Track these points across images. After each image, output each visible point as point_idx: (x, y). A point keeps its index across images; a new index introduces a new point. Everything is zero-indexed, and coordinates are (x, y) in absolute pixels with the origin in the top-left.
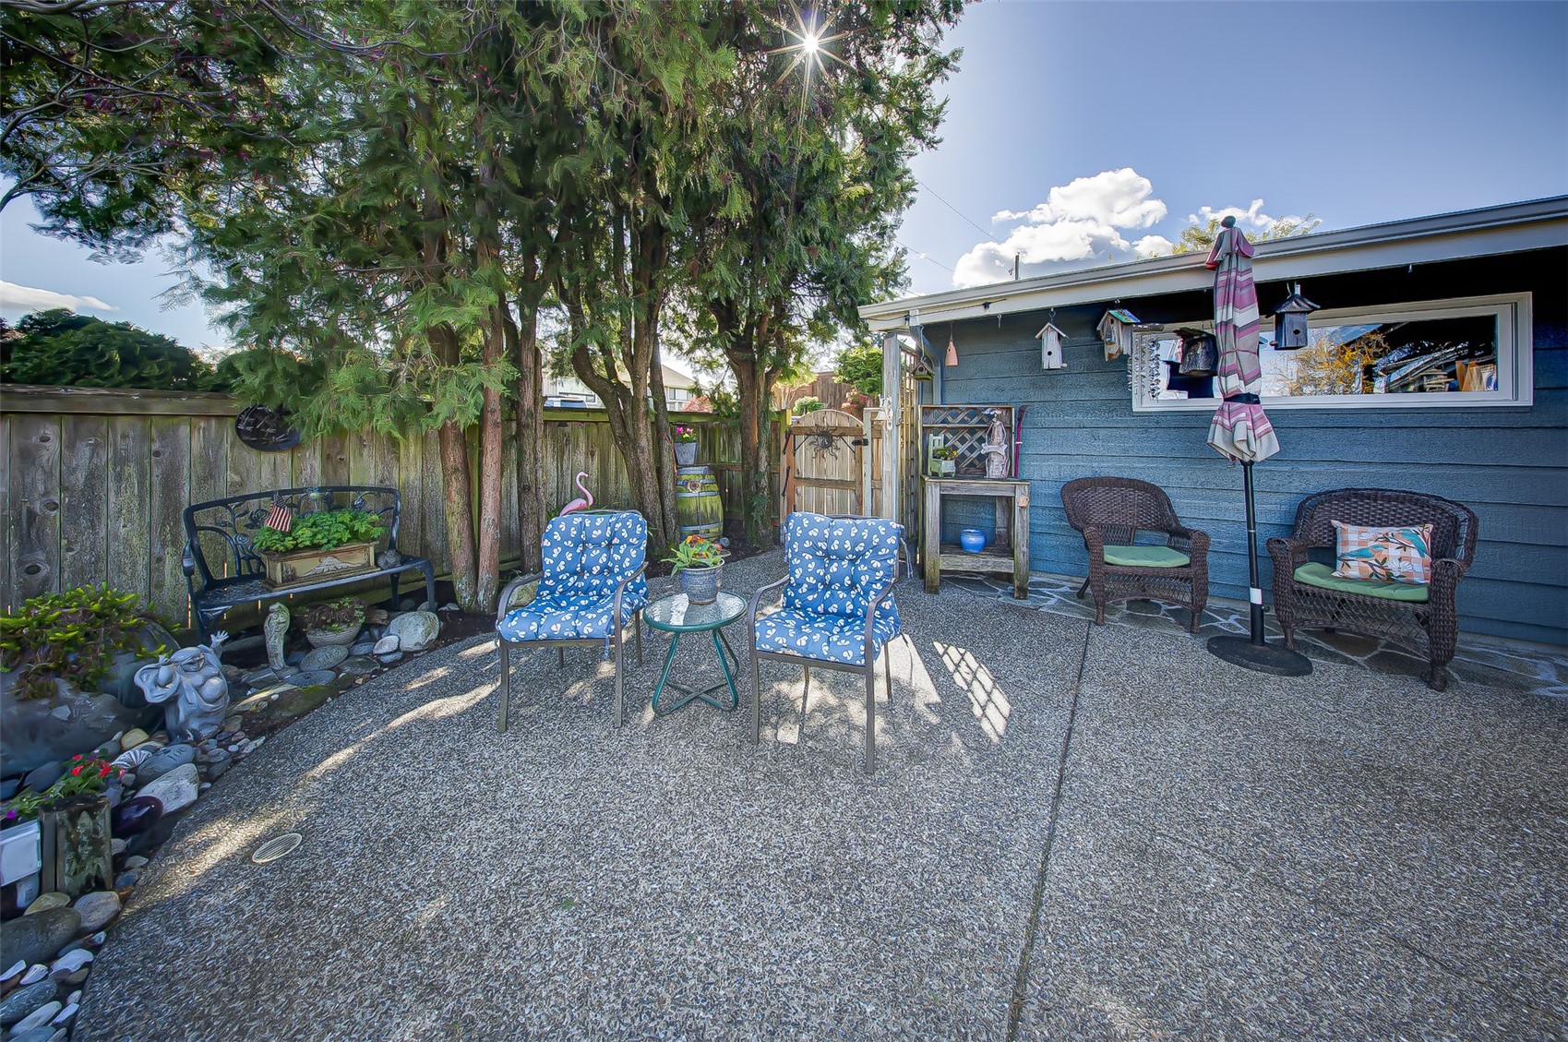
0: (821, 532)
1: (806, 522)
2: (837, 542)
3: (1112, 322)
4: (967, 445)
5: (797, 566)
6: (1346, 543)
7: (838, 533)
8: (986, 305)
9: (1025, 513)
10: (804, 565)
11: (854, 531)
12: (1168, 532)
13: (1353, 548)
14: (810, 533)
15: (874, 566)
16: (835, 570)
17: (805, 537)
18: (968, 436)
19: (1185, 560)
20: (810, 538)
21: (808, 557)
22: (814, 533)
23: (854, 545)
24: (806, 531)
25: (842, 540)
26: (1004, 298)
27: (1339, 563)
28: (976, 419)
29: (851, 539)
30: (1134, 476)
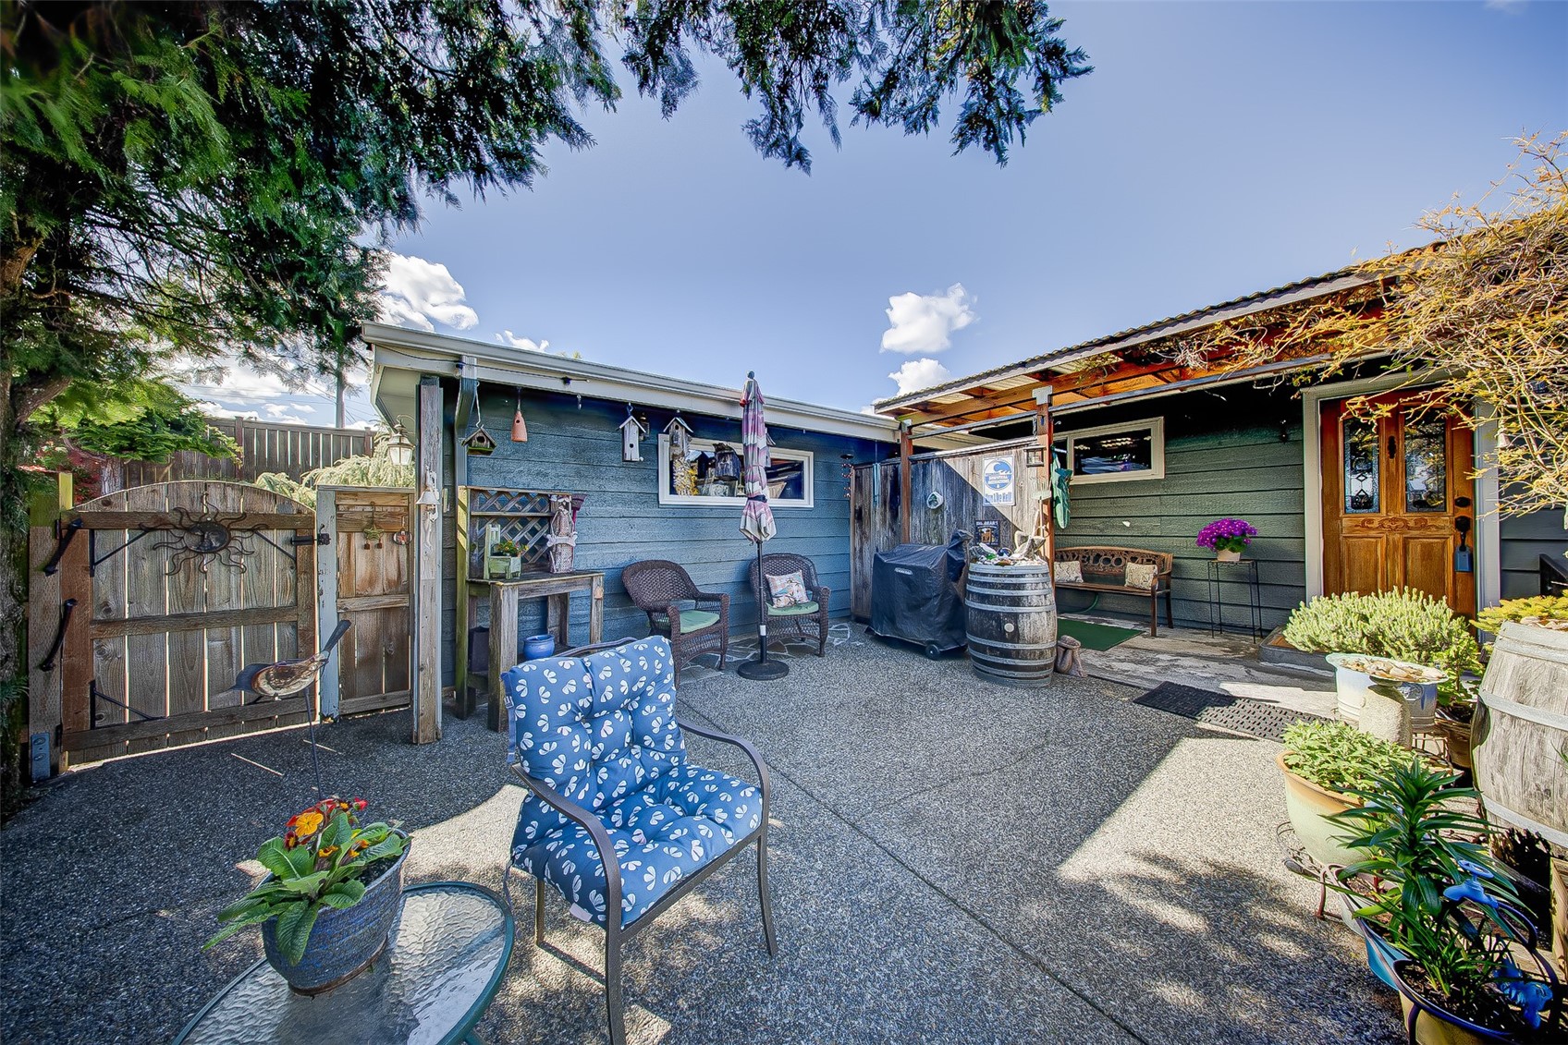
0: (580, 684)
1: (550, 676)
2: (609, 688)
3: (677, 428)
4: (518, 538)
5: (554, 755)
6: (776, 587)
7: (605, 674)
8: (566, 381)
9: (600, 604)
10: (564, 747)
11: (626, 666)
12: (694, 598)
13: (780, 589)
14: (566, 691)
15: (664, 700)
16: (610, 731)
17: (558, 699)
18: (518, 526)
19: (717, 617)
20: (565, 699)
21: (566, 730)
22: (570, 688)
23: (633, 682)
24: (555, 690)
25: (613, 680)
26: (585, 379)
27: (775, 599)
28: (528, 507)
29: (626, 677)
30: (659, 558)
